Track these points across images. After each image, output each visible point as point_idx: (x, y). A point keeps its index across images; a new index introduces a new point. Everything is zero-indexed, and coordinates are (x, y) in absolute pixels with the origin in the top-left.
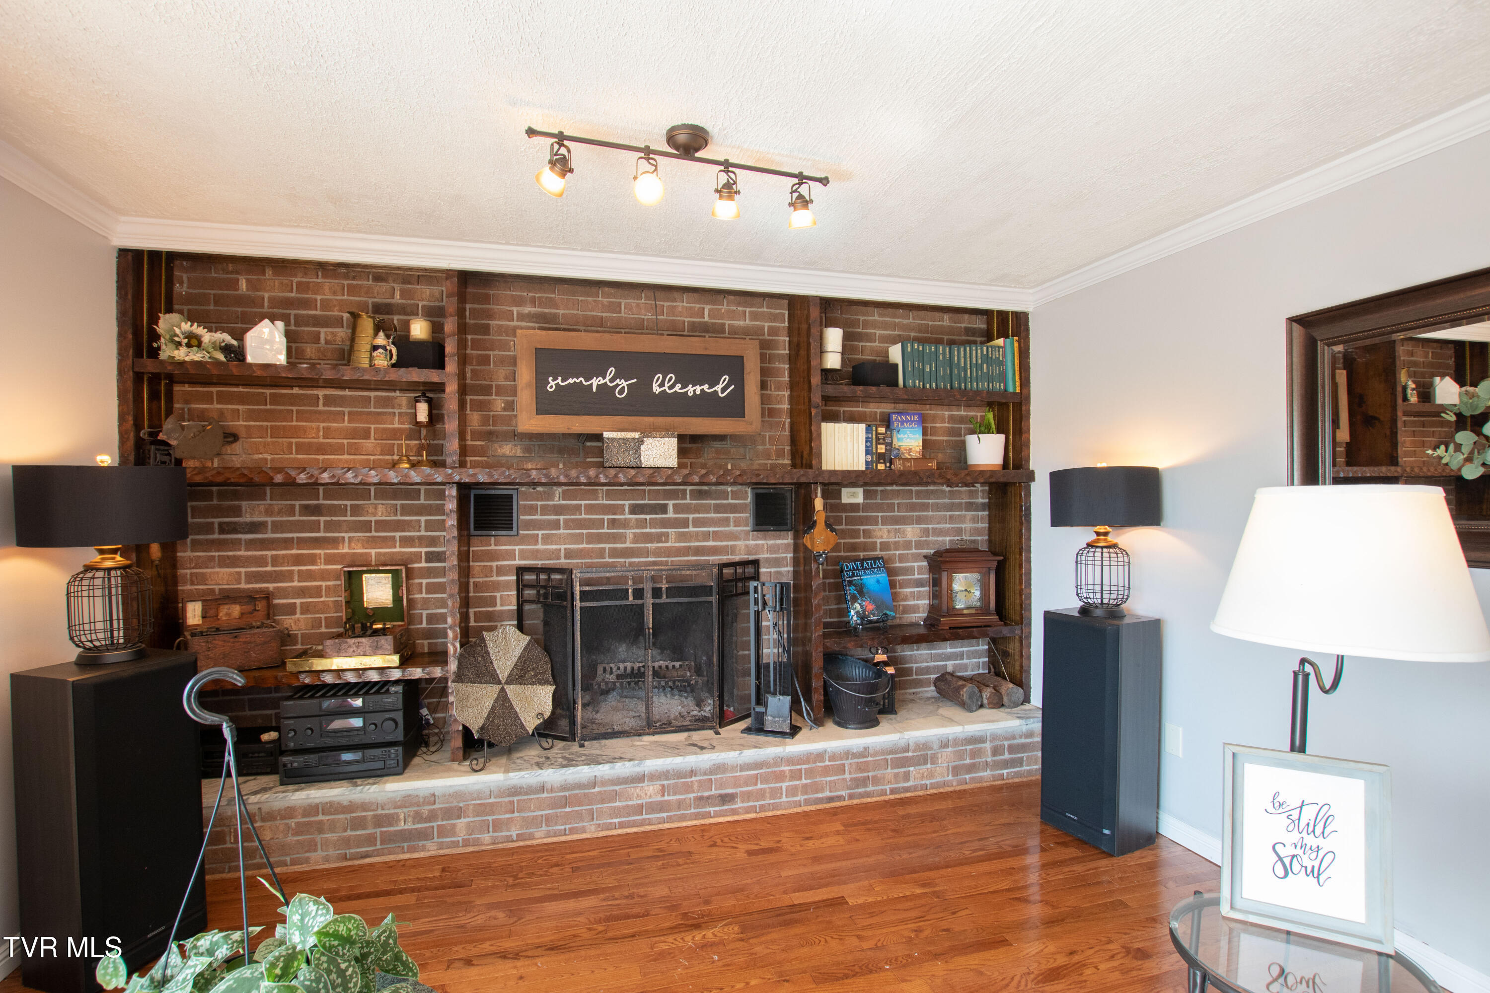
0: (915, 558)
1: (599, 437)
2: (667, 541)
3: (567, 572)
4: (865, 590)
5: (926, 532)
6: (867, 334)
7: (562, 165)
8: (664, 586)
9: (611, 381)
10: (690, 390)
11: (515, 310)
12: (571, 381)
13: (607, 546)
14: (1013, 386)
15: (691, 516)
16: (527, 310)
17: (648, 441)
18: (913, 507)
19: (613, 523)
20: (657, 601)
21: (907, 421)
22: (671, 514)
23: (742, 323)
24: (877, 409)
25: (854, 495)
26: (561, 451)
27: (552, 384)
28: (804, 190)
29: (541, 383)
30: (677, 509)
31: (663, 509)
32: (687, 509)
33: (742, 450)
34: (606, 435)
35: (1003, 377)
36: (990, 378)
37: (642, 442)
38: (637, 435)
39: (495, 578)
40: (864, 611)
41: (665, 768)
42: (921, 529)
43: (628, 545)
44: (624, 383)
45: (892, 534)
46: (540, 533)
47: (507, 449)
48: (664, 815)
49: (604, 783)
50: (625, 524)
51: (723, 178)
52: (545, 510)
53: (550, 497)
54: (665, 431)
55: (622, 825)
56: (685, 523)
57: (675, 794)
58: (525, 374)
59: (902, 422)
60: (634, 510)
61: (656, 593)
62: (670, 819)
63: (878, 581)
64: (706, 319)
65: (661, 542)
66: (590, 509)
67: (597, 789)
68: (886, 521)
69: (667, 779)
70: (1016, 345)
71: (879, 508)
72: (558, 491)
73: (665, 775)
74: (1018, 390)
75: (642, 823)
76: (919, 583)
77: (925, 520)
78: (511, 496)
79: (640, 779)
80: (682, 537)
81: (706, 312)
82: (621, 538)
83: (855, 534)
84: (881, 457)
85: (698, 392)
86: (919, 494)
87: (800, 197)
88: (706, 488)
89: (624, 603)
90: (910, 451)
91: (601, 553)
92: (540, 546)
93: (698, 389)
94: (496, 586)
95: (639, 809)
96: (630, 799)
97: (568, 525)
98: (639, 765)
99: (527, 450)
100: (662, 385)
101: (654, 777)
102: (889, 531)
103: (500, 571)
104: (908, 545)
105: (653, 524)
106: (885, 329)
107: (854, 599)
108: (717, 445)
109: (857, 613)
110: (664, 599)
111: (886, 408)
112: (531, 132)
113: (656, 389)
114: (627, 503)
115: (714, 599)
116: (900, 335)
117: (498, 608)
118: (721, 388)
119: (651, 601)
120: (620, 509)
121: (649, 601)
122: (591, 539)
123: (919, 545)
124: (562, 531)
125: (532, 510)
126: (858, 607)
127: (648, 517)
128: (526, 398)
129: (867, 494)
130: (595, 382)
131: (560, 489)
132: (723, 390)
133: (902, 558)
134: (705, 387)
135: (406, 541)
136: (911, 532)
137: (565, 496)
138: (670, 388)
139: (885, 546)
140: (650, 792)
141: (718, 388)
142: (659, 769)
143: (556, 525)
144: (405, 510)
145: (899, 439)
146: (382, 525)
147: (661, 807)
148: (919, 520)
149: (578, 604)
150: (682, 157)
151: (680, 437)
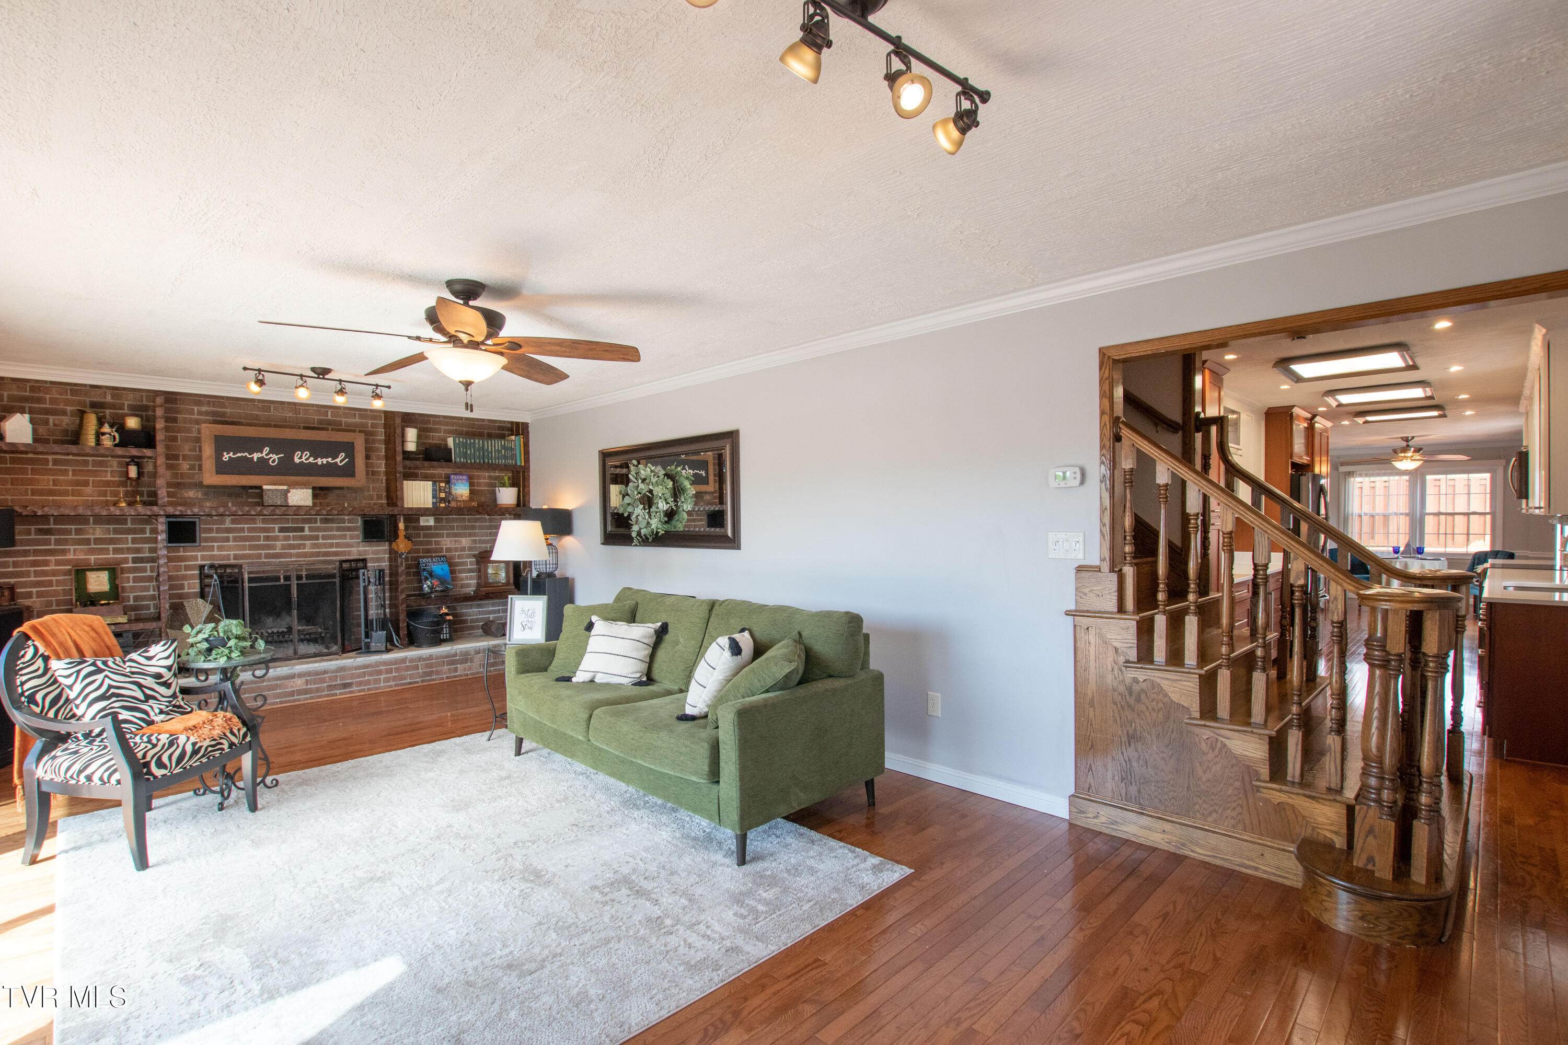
0: (468, 556)
1: (260, 488)
2: (304, 548)
3: (240, 567)
4: (433, 574)
5: (475, 542)
6: (436, 428)
7: (260, 382)
8: (304, 573)
9: (267, 455)
10: (319, 461)
11: (196, 409)
12: (239, 455)
13: (263, 552)
14: (520, 462)
15: (321, 534)
16: (204, 409)
17: (293, 491)
18: (466, 528)
19: (267, 538)
20: (300, 582)
21: (460, 479)
22: (307, 532)
23: (353, 420)
24: (442, 471)
25: (428, 521)
26: (230, 495)
27: (226, 457)
28: (378, 391)
29: (218, 456)
30: (311, 529)
31: (302, 529)
32: (318, 529)
33: (354, 495)
34: (265, 487)
35: (513, 457)
36: (505, 457)
37: (289, 492)
38: (285, 487)
39: (184, 572)
40: (433, 585)
41: (308, 670)
42: (471, 540)
43: (278, 551)
44: (275, 457)
45: (453, 543)
46: (216, 544)
47: (191, 494)
48: (308, 696)
50: (276, 539)
51: (339, 387)
52: (218, 530)
53: (223, 522)
54: (303, 485)
55: (281, 702)
56: (317, 538)
57: (315, 684)
58: (208, 451)
59: (457, 480)
60: (282, 530)
61: (299, 577)
62: (311, 698)
63: (442, 569)
64: (329, 417)
65: (300, 549)
66: (250, 530)
67: (265, 684)
68: (448, 536)
69: (310, 676)
70: (522, 440)
71: (444, 528)
72: (228, 519)
73: (308, 674)
74: (523, 464)
75: (294, 701)
76: (470, 571)
77: (475, 535)
78: (194, 523)
79: (292, 676)
80: (314, 546)
81: (329, 413)
82: (274, 547)
83: (429, 543)
84: (442, 500)
85: (325, 463)
86: (469, 520)
87: (377, 395)
88: (330, 517)
89: (278, 583)
90: (462, 496)
91: (259, 556)
92: (216, 553)
93: (325, 461)
94: (185, 577)
95: (292, 693)
96: (287, 688)
97: (235, 539)
98: (291, 669)
99: (206, 494)
100: (301, 458)
101: (300, 675)
102: (451, 542)
103: (187, 568)
104: (463, 549)
105: (295, 538)
106: (447, 426)
107: (426, 579)
108: (338, 492)
109: (428, 586)
110: (304, 581)
111: (448, 471)
112: (245, 369)
113: (297, 460)
114: (276, 526)
115: (337, 580)
116: (456, 430)
117: (186, 591)
118: (340, 460)
119: (296, 582)
120: (273, 530)
121: (294, 583)
122: (251, 548)
123: (470, 549)
124: (231, 543)
125: (210, 530)
126: (429, 583)
127: (291, 534)
128: (209, 464)
129: (436, 521)
130: (256, 456)
131: (230, 518)
132: (341, 461)
133: (460, 557)
134: (330, 460)
135: (116, 551)
136: (465, 542)
137: (233, 522)
138: (306, 460)
139: (448, 550)
140: (299, 683)
141: (338, 460)
142: (304, 670)
143: (227, 540)
144: (116, 531)
145: (456, 490)
146: (97, 541)
147: (306, 692)
148: (470, 535)
149: (246, 585)
150: (318, 378)
151: (314, 489)
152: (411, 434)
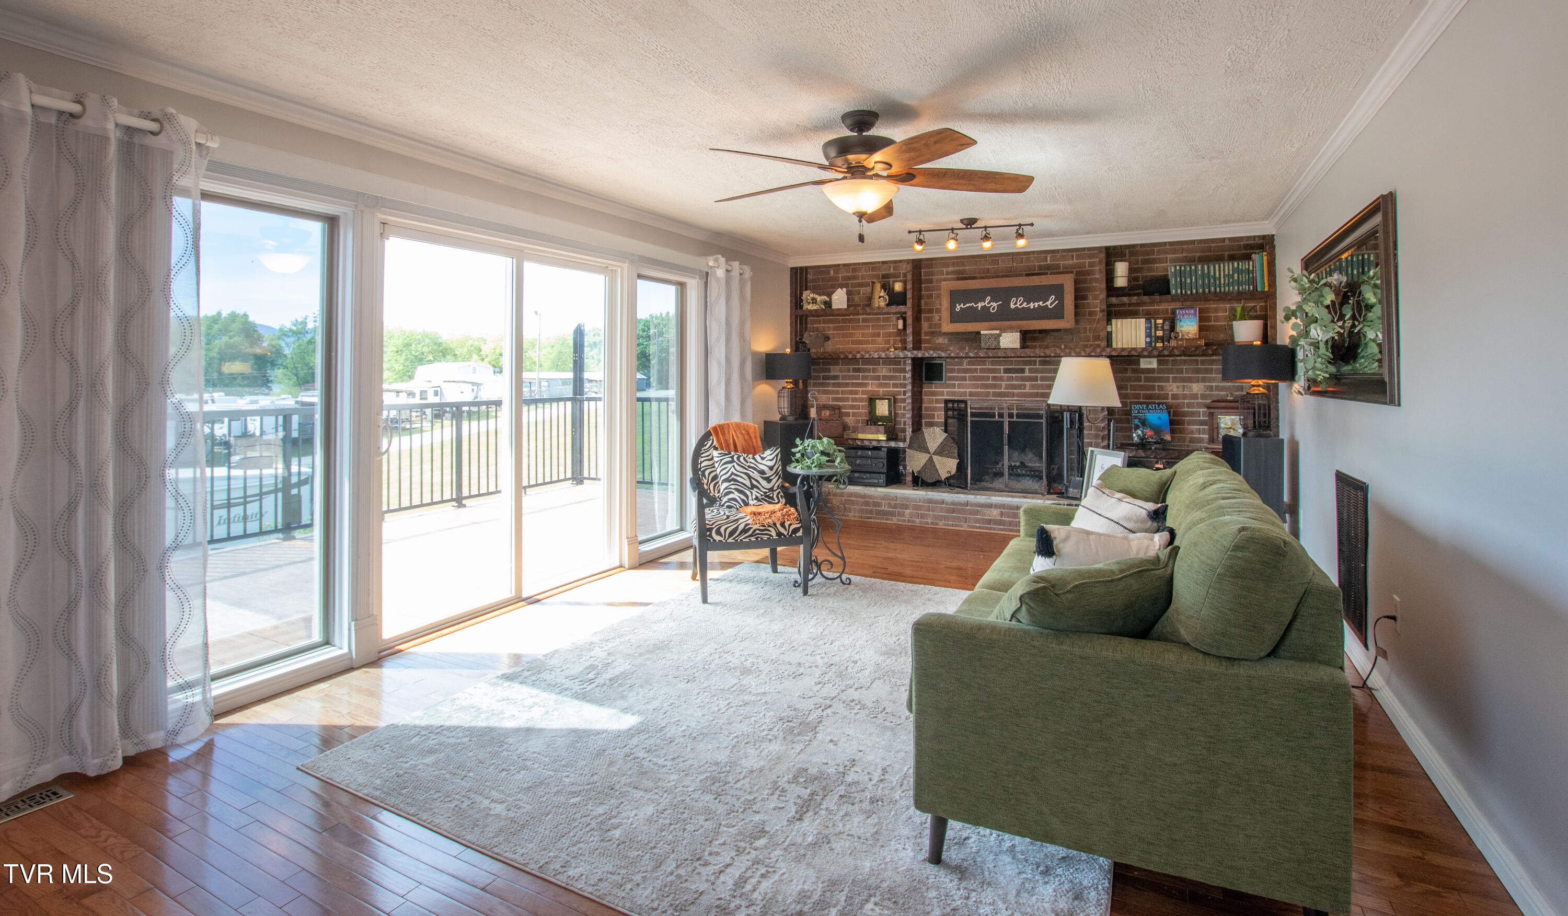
0: (1199, 405)
1: (978, 333)
2: (1025, 389)
3: (965, 402)
4: (1147, 422)
5: (1211, 388)
6: (1159, 258)
7: (920, 242)
8: (1015, 412)
9: (988, 304)
10: (1032, 305)
12: (968, 305)
13: (991, 390)
14: (1263, 285)
15: (1039, 375)
17: (1004, 335)
18: (1198, 371)
19: (994, 378)
20: (1012, 420)
21: (1187, 314)
22: (1027, 374)
24: (1166, 306)
25: (1150, 363)
26: (967, 340)
27: (958, 308)
28: (1021, 231)
29: (953, 306)
30: (1031, 371)
31: (1023, 371)
32: (1036, 371)
33: (1071, 337)
34: (982, 332)
35: (1253, 281)
36: (1239, 283)
37: (1001, 336)
38: (998, 332)
39: (935, 405)
40: (1144, 435)
41: (1003, 503)
42: (1205, 386)
43: (1002, 390)
44: (995, 304)
45: (1181, 389)
46: (957, 382)
47: (941, 340)
48: (1002, 527)
49: (972, 505)
50: (1001, 379)
51: (984, 233)
52: (959, 371)
53: (961, 364)
54: (1011, 329)
55: (980, 528)
56: (1036, 379)
57: (1008, 517)
58: (945, 303)
59: (1183, 315)
60: (1006, 371)
61: (1011, 416)
62: (1005, 530)
63: (1159, 418)
64: (1049, 262)
65: (1021, 389)
66: (982, 371)
67: (968, 508)
68: (1175, 380)
69: (1004, 508)
70: (1265, 258)
71: (1170, 371)
72: (965, 361)
73: (1002, 506)
74: (1266, 289)
75: (990, 529)
76: (1202, 423)
77: (1210, 380)
78: (942, 364)
79: (990, 506)
80: (1033, 387)
82: (1000, 386)
83: (1153, 388)
84: (1158, 339)
85: (1036, 306)
86: (1203, 362)
87: (1020, 234)
88: (1048, 359)
89: (993, 419)
90: (1188, 333)
91: (988, 394)
92: (956, 390)
93: (1036, 305)
94: (935, 409)
95: (989, 522)
96: (985, 515)
97: (971, 379)
98: (988, 499)
99: (950, 340)
100: (1016, 304)
101: (997, 506)
102: (1178, 387)
103: (937, 401)
104: (1195, 396)
105: (1017, 379)
106: (1174, 253)
107: (1137, 427)
108: (1056, 334)
109: (1138, 436)
110: (1015, 419)
111: (1170, 307)
112: (910, 232)
113: (1012, 306)
114: (1002, 367)
115: (1044, 421)
116: (1186, 257)
117: (936, 420)
118: (1050, 303)
119: (1008, 420)
120: (998, 371)
121: (1006, 420)
122: (983, 386)
123: (1204, 397)
124: (967, 382)
125: (953, 371)
126: (1140, 432)
127: (1014, 375)
128: (945, 314)
129: (1159, 363)
130: (980, 305)
131: (967, 360)
132: (1051, 304)
133: (1189, 405)
134: (1041, 303)
135: (895, 385)
136: (1197, 388)
137: (969, 363)
138: (1020, 305)
139: (1175, 397)
140: (995, 513)
141: (1048, 303)
142: (1000, 502)
143: (964, 379)
144: (895, 370)
145: (1181, 326)
146: (885, 378)
147: (1001, 523)
148: (1204, 380)
149: (969, 418)
150: (967, 228)
151: (1021, 332)
152: (1121, 269)
